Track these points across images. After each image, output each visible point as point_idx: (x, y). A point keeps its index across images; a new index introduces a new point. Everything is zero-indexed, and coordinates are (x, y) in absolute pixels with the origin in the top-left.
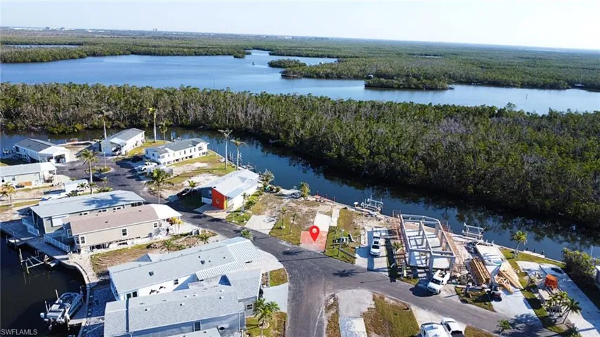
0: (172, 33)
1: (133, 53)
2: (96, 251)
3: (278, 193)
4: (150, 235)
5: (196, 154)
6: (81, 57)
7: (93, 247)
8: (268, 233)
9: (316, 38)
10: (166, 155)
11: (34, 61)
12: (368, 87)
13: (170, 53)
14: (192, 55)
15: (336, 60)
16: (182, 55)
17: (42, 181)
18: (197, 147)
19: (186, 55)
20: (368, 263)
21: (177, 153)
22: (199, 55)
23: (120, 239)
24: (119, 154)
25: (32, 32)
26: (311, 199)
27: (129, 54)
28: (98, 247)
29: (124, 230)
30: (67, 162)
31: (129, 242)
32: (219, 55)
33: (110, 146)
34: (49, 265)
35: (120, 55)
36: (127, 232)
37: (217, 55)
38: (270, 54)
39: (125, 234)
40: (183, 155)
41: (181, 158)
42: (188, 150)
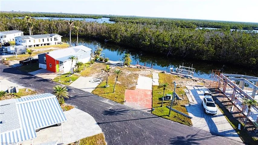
3: (106, 63)
5: (52, 43)
8: (91, 92)
18: (53, 38)
20: (208, 124)
21: (37, 40)
26: (133, 66)
40: (42, 42)
41: (40, 43)
42: (46, 40)
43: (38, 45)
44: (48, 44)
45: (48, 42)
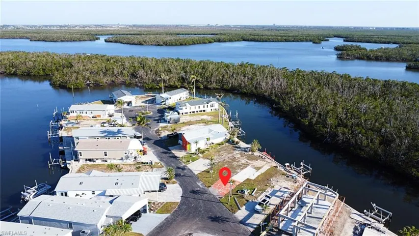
0: (283, 27)
1: (244, 40)
2: (88, 162)
3: (237, 146)
4: (122, 159)
5: (208, 110)
6: (210, 42)
7: (87, 160)
8: (196, 174)
9: (397, 29)
10: (184, 108)
11: (181, 45)
12: (409, 68)
13: (268, 40)
14: (283, 41)
15: (398, 45)
16: (276, 41)
17: (108, 116)
18: (209, 105)
19: (279, 41)
20: (246, 216)
21: (193, 107)
22: (288, 41)
23: (103, 158)
24: (164, 104)
25: (198, 28)
26: (257, 154)
27: (241, 41)
28: (90, 160)
29: (105, 153)
30: (133, 106)
31: (109, 161)
32: (303, 41)
33: (160, 99)
34: (61, 165)
35: (235, 41)
36: (107, 154)
37: (302, 41)
38: (344, 41)
39: (106, 155)
40: (198, 109)
41: (196, 110)
42: (201, 106)
43: (193, 112)
44: (204, 111)
45: (204, 109)
